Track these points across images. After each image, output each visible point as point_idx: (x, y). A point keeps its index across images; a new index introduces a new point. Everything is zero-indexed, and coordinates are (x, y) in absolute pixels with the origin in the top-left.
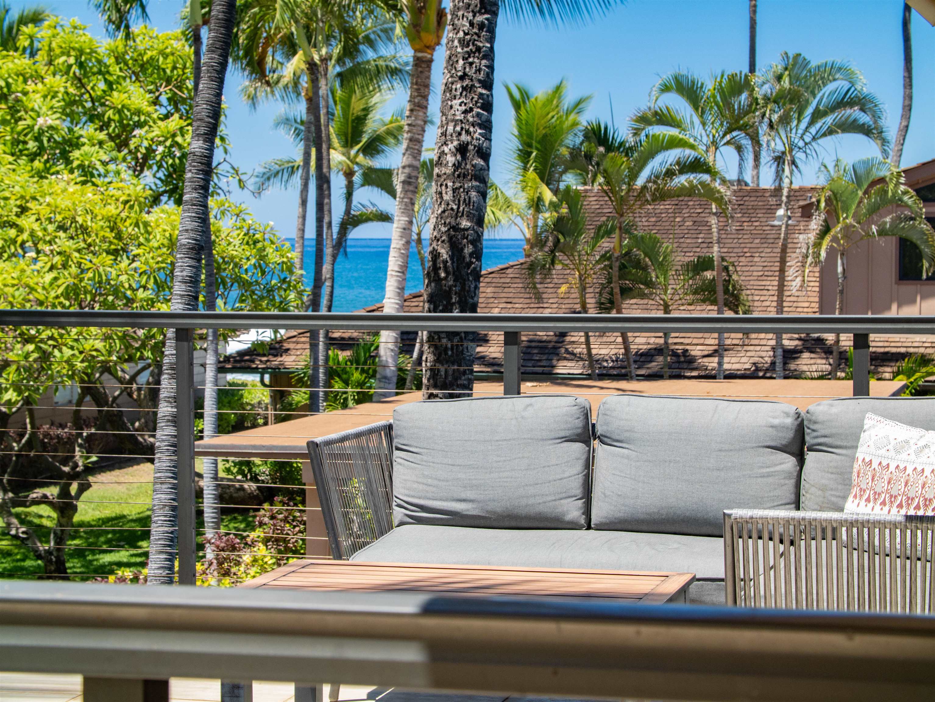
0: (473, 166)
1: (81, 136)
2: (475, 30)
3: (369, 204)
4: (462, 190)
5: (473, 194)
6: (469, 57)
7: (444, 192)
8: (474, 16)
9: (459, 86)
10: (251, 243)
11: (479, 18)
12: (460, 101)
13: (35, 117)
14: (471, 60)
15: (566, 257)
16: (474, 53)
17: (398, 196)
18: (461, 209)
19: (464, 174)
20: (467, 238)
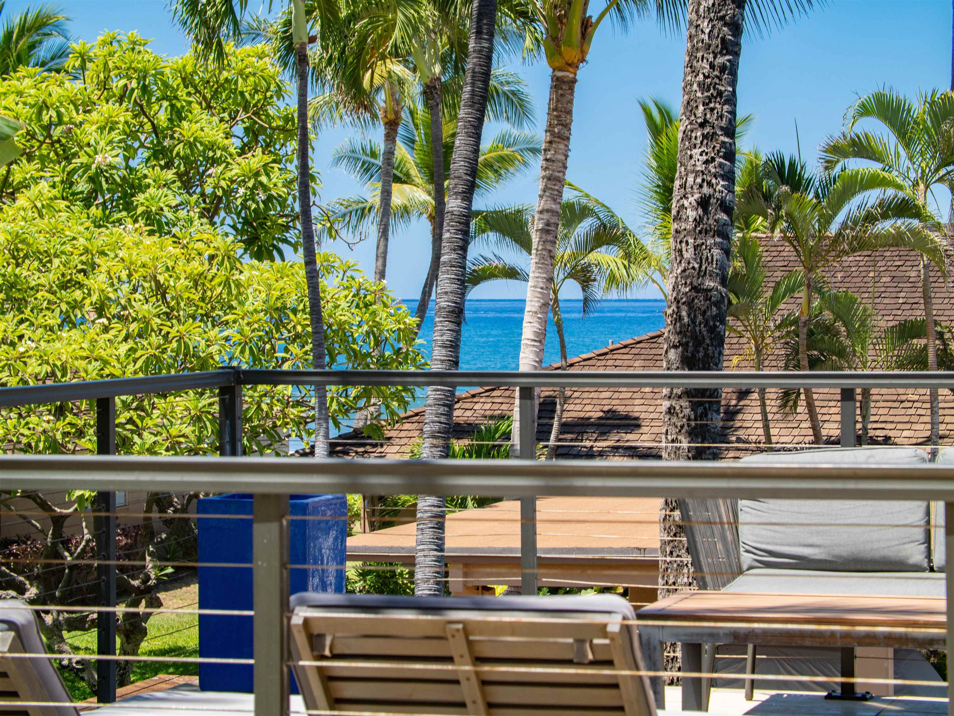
0: (715, 220)
1: (145, 176)
2: (716, 73)
3: (493, 258)
4: (704, 247)
5: (716, 252)
6: (710, 102)
7: (684, 250)
8: (715, 58)
9: (699, 134)
10: (361, 305)
11: (720, 60)
12: (700, 150)
13: (92, 153)
14: (712, 105)
15: (739, 323)
16: (716, 98)
17: (534, 246)
18: (704, 267)
19: (706, 230)
20: (710, 300)
